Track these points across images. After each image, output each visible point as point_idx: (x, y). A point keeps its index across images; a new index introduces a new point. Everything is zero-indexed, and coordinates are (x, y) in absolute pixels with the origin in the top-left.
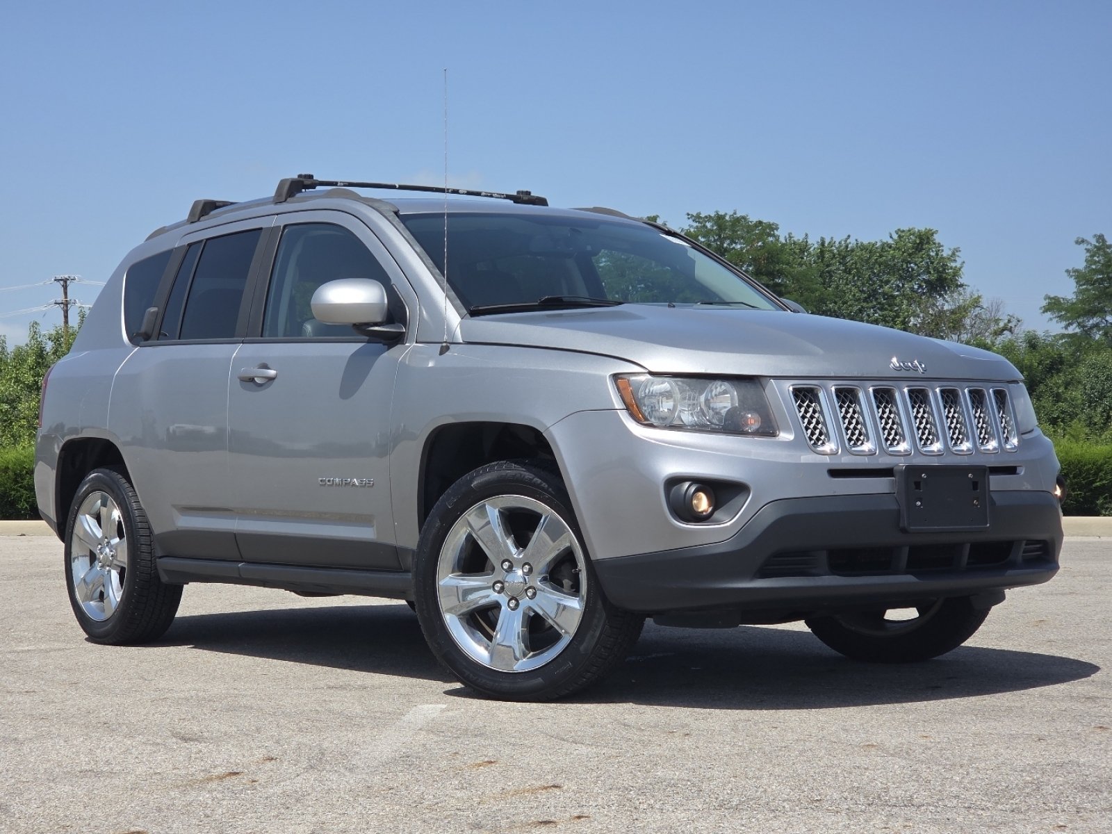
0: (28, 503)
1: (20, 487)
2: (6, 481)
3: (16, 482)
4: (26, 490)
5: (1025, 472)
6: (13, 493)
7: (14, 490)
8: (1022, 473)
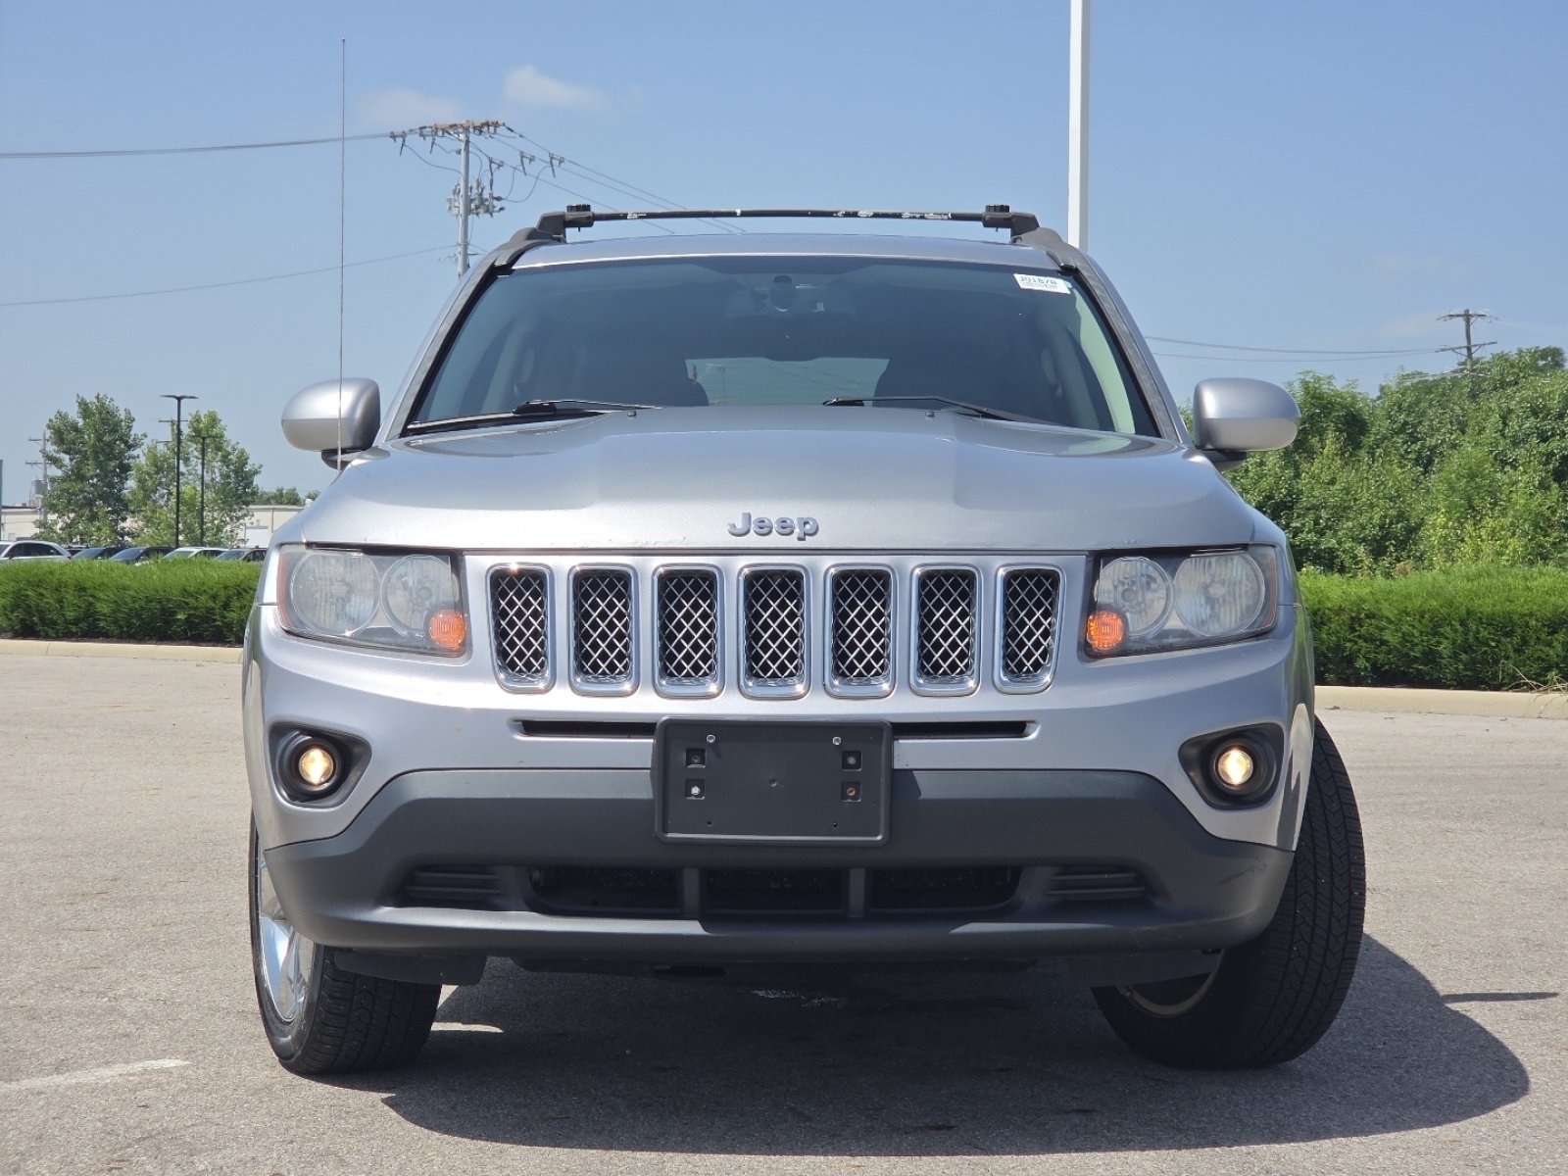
0: (1368, 660)
1: (1359, 637)
2: (1338, 628)
3: (1353, 630)
4: (1366, 641)
5: (1039, 735)
6: (1348, 645)
7: (1350, 641)
8: (1033, 736)
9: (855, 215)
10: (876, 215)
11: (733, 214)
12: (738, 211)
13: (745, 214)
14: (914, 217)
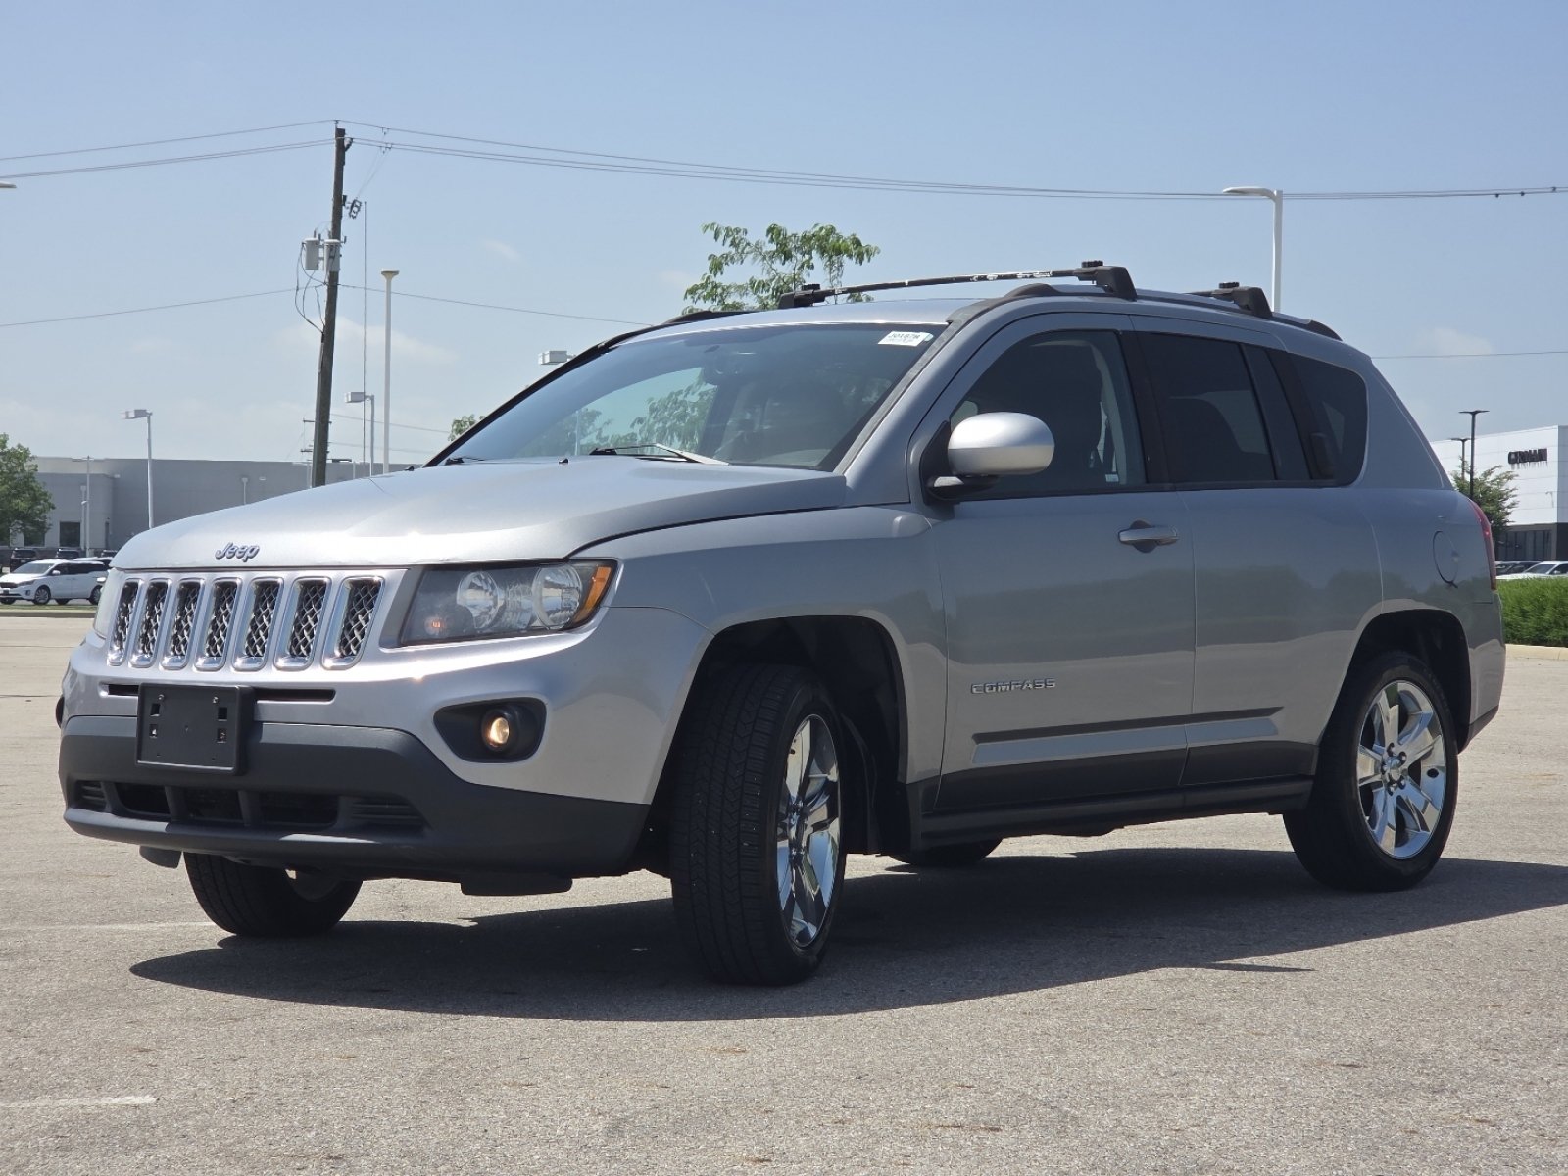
9: (984, 279)
10: (1000, 278)
11: (902, 285)
12: (907, 282)
13: (912, 284)
14: (1026, 277)
